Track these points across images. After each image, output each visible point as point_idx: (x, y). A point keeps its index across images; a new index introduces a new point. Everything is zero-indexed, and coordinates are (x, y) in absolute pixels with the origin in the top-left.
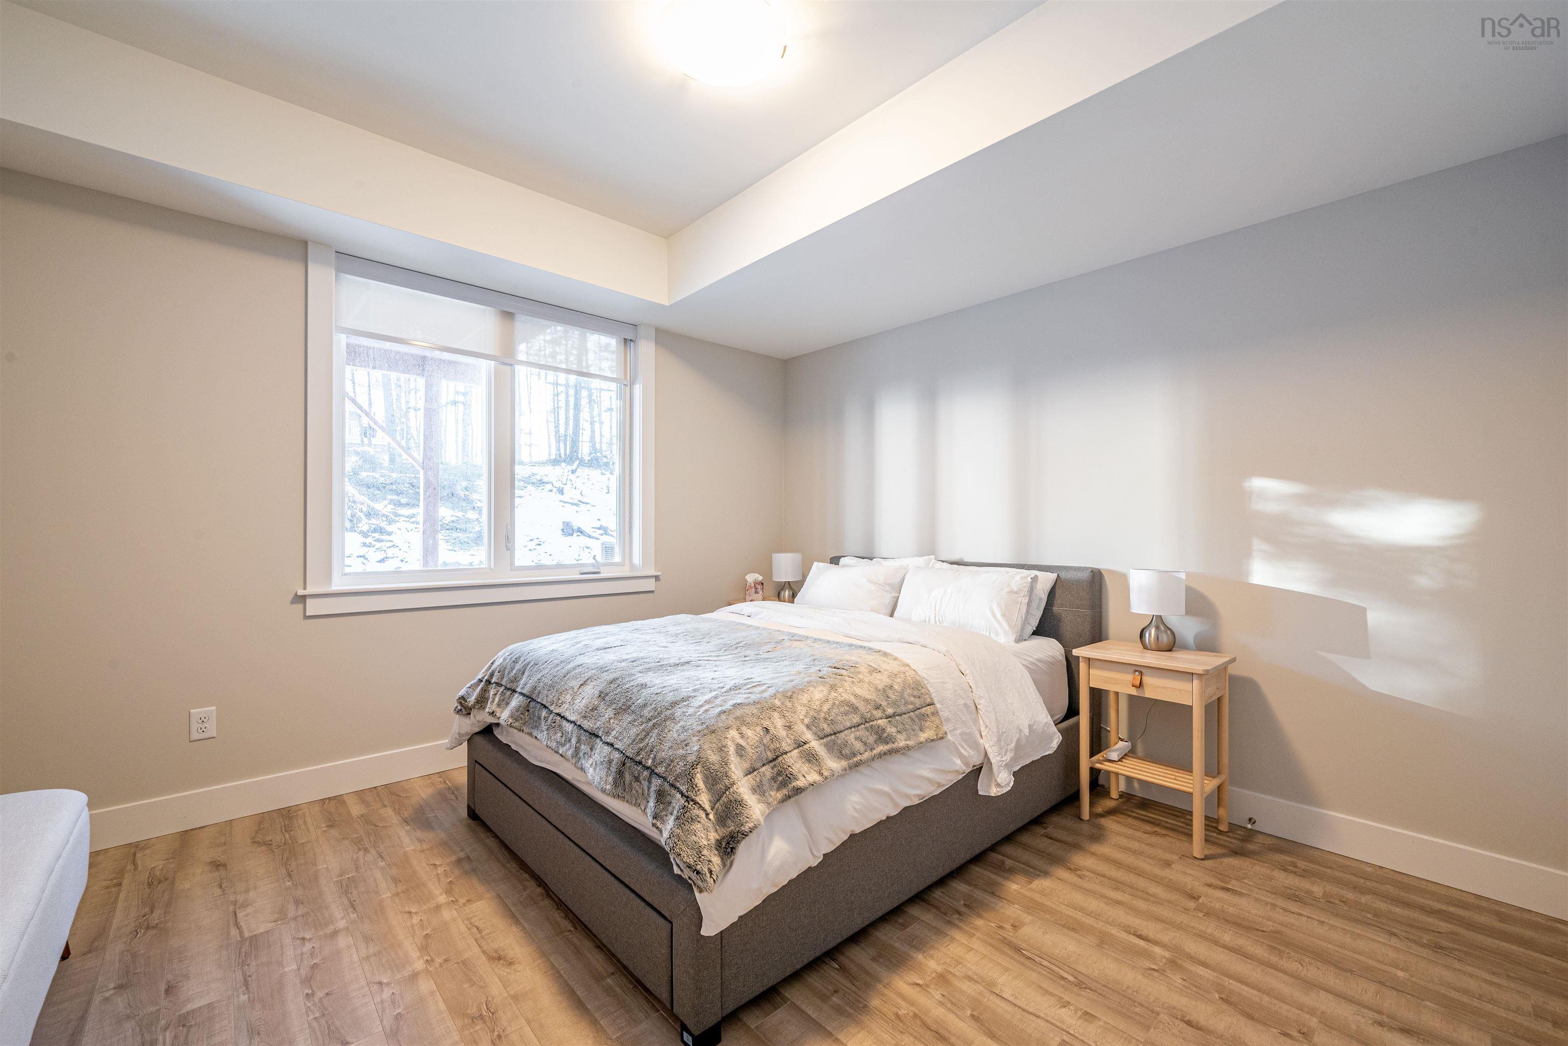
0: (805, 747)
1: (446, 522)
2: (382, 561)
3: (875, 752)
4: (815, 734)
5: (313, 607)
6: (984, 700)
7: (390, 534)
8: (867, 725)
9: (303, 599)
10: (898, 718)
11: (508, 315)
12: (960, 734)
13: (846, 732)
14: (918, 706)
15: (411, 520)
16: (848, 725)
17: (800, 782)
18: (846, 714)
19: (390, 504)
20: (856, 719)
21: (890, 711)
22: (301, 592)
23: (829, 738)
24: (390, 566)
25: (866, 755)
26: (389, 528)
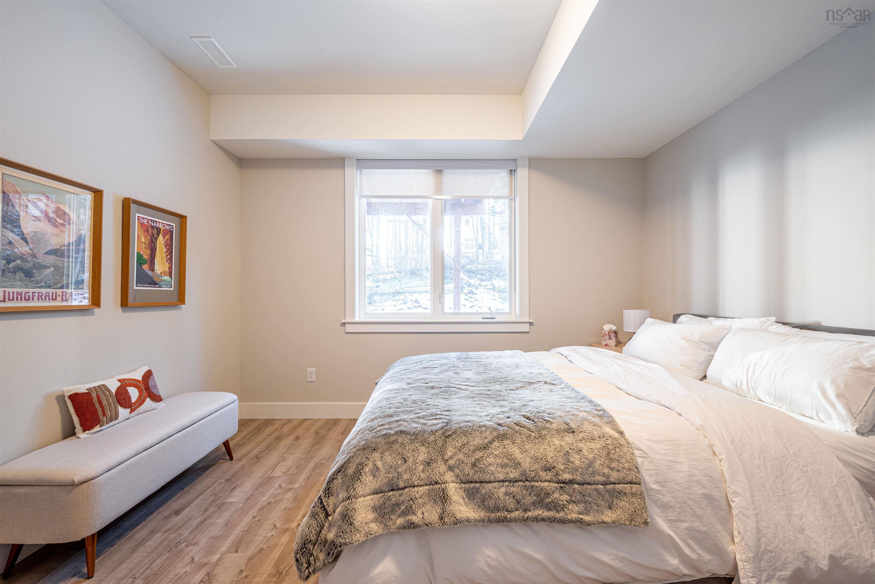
0: (435, 486)
1: (501, 288)
2: (471, 307)
3: (530, 514)
4: (457, 476)
5: (349, 328)
6: (740, 498)
7: (476, 294)
8: (527, 483)
9: (344, 324)
10: (576, 486)
11: (439, 172)
12: (686, 529)
13: (496, 484)
14: (612, 479)
15: (486, 288)
16: (501, 477)
17: (416, 517)
18: (504, 466)
19: (478, 280)
20: (514, 474)
21: (567, 476)
22: (343, 321)
23: (474, 485)
24: (474, 310)
25: (516, 514)
26: (475, 292)
